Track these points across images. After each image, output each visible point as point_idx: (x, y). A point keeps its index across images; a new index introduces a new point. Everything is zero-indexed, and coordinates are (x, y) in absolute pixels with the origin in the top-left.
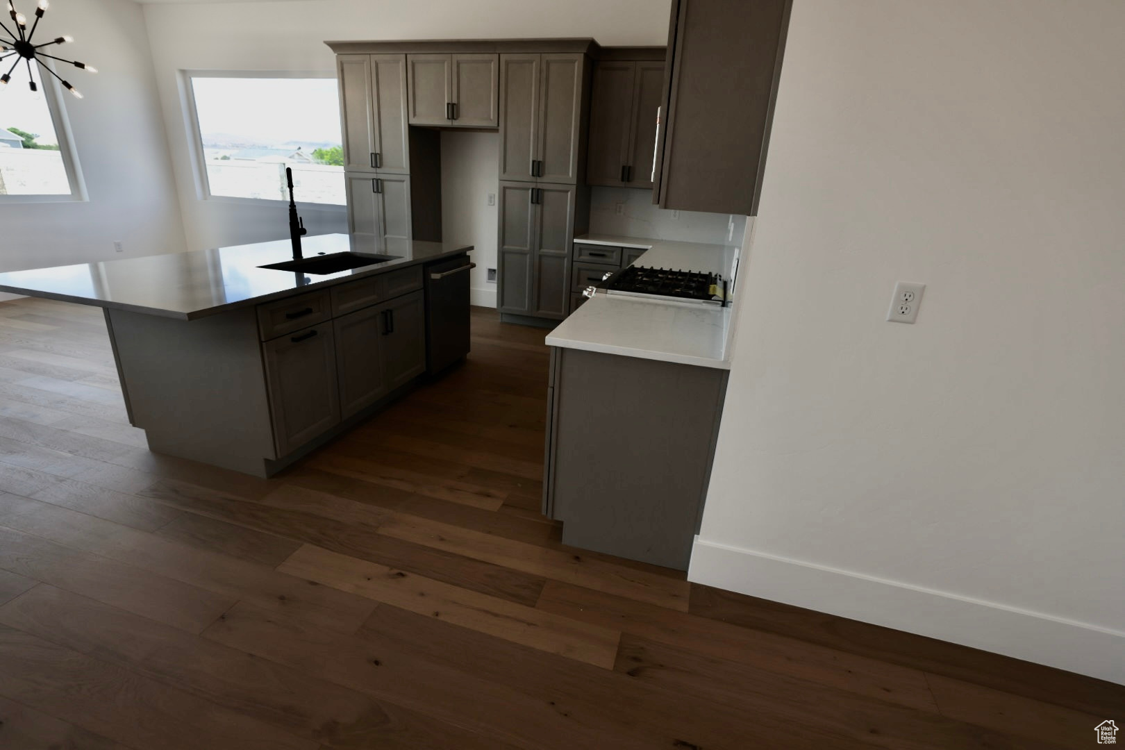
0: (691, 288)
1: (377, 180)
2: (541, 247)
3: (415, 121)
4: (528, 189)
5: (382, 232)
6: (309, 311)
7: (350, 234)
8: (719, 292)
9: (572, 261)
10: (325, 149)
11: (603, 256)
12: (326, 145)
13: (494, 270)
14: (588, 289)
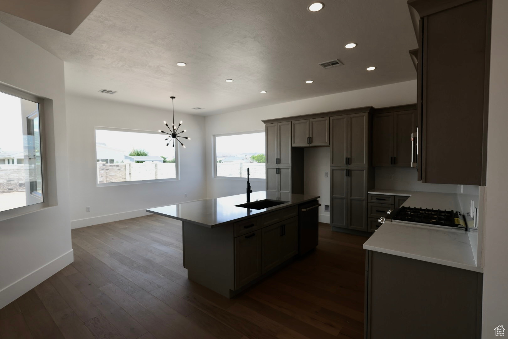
0: (442, 219)
1: (278, 169)
2: (351, 196)
3: (294, 145)
4: (344, 170)
5: (279, 190)
6: (253, 225)
7: (266, 191)
8: (462, 223)
9: (368, 202)
10: (255, 155)
11: (384, 200)
12: (255, 154)
13: (328, 206)
14: (381, 219)
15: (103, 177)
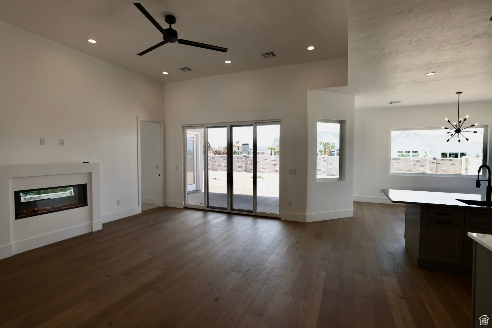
15: (433, 171)
